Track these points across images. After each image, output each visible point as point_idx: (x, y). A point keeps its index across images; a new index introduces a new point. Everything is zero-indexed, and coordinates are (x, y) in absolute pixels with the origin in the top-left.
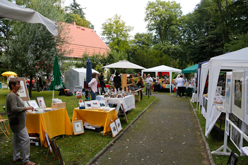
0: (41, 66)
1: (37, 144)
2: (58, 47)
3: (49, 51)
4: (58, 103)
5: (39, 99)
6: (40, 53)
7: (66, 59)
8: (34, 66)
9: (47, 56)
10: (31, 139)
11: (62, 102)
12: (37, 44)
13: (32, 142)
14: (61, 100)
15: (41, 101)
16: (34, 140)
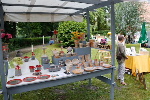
0: (130, 29)
1: (129, 73)
2: (142, 16)
3: (135, 19)
4: (144, 51)
5: (132, 48)
6: (130, 20)
7: (147, 24)
8: (126, 28)
9: (134, 22)
10: (126, 70)
11: (146, 51)
12: (128, 15)
13: (126, 71)
14: (146, 50)
15: (133, 49)
16: (128, 71)
